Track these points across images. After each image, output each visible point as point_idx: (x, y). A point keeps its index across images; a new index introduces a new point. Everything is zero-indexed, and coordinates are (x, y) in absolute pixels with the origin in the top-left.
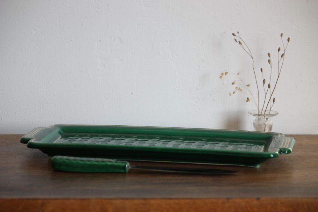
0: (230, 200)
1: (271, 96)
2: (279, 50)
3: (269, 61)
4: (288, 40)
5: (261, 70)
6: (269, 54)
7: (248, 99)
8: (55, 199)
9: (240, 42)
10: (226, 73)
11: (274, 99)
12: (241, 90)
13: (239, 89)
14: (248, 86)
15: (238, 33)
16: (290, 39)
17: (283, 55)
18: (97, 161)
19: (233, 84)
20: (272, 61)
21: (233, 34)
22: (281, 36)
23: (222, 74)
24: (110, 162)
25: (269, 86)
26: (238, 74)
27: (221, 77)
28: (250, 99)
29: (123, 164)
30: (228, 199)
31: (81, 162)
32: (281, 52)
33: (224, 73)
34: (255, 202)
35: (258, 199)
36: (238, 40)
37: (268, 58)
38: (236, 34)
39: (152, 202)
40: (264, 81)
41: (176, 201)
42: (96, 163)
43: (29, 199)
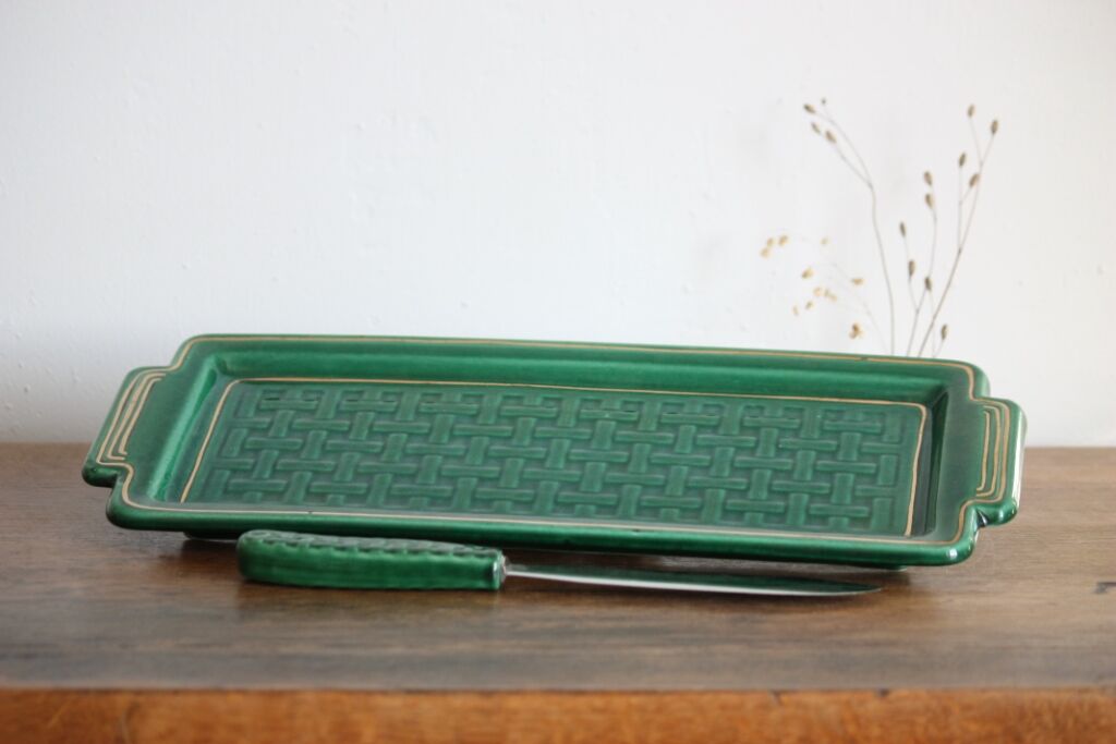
0: (784, 698)
1: (935, 317)
2: (962, 161)
3: (928, 199)
4: (994, 128)
5: (902, 229)
6: (928, 178)
7: (855, 328)
8: (176, 692)
9: (829, 136)
10: (783, 240)
11: (944, 329)
12: (833, 298)
13: (827, 293)
14: (857, 282)
15: (824, 102)
16: (1000, 128)
17: (974, 180)
18: (393, 551)
19: (805, 275)
20: (938, 200)
21: (808, 108)
22: (971, 112)
23: (770, 242)
24: (439, 553)
25: (928, 283)
26: (824, 242)
27: (765, 253)
28: (861, 328)
29: (484, 562)
30: (777, 694)
31: (338, 554)
32: (971, 168)
33: (776, 241)
34: (874, 706)
35: (884, 693)
36: (824, 126)
37: (926, 189)
38: (816, 105)
39: (514, 703)
40: (911, 267)
41: (598, 702)
42: (389, 557)
43: (85, 692)
